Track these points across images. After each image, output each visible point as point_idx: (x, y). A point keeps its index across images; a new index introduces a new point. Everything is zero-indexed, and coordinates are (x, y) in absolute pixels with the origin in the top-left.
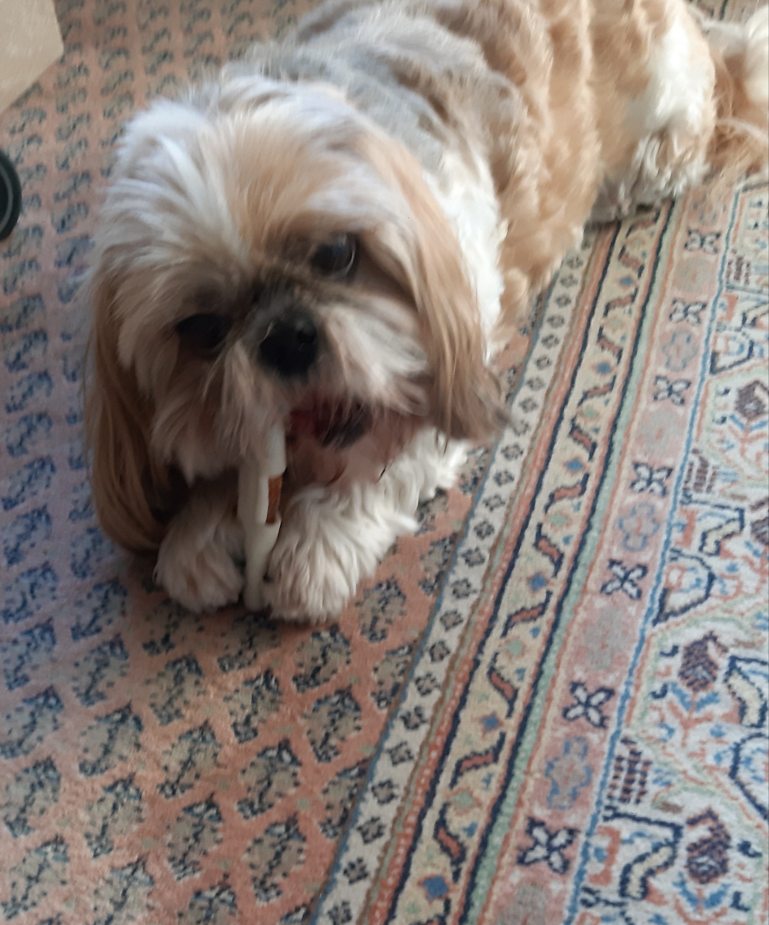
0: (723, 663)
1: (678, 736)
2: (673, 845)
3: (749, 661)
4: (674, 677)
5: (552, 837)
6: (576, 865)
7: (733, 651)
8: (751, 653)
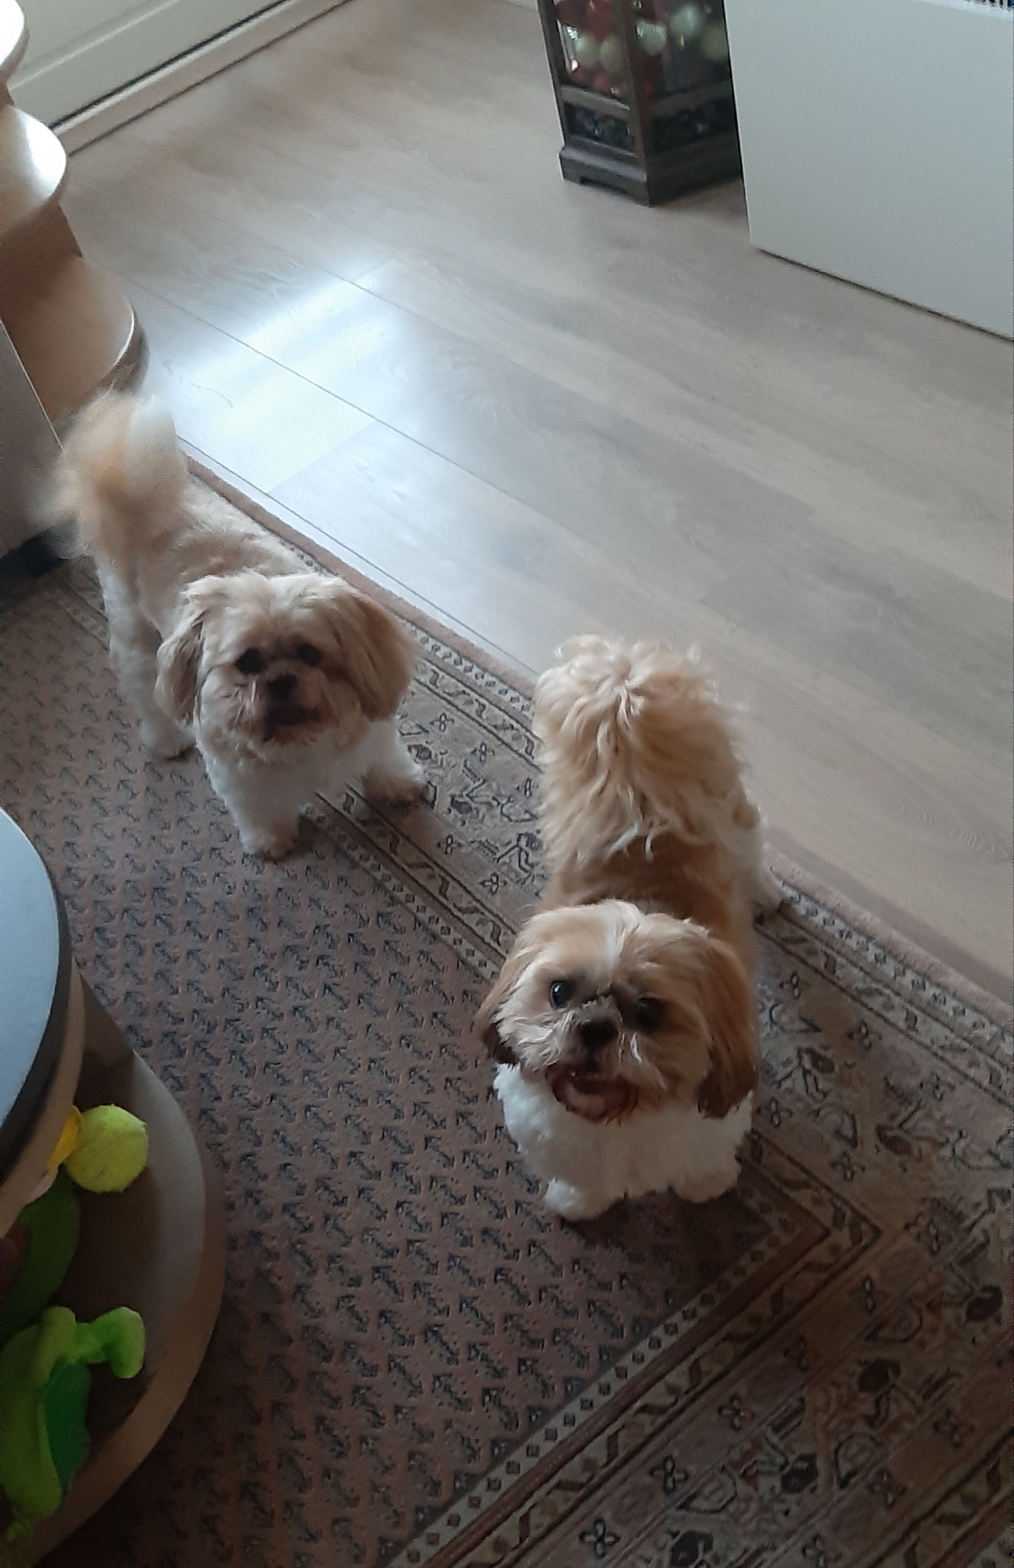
0: (467, 799)
1: (484, 828)
2: (521, 850)
3: (472, 791)
4: (460, 816)
5: (492, 880)
6: (507, 879)
7: (464, 794)
8: (470, 789)
